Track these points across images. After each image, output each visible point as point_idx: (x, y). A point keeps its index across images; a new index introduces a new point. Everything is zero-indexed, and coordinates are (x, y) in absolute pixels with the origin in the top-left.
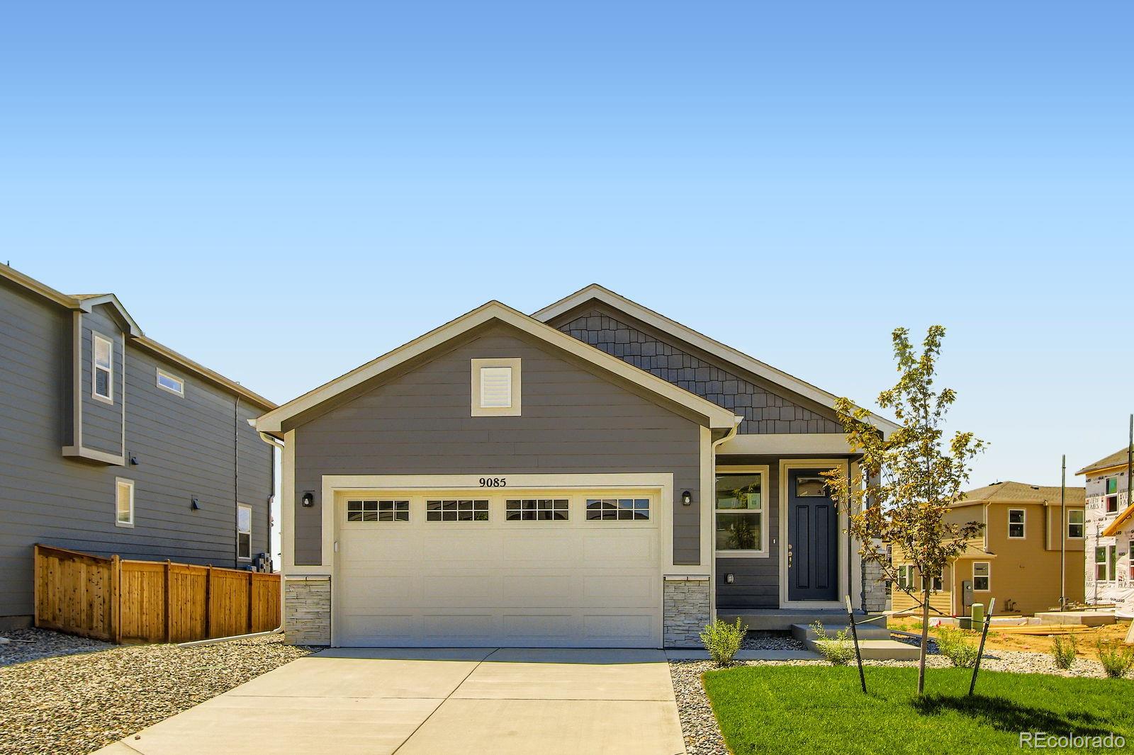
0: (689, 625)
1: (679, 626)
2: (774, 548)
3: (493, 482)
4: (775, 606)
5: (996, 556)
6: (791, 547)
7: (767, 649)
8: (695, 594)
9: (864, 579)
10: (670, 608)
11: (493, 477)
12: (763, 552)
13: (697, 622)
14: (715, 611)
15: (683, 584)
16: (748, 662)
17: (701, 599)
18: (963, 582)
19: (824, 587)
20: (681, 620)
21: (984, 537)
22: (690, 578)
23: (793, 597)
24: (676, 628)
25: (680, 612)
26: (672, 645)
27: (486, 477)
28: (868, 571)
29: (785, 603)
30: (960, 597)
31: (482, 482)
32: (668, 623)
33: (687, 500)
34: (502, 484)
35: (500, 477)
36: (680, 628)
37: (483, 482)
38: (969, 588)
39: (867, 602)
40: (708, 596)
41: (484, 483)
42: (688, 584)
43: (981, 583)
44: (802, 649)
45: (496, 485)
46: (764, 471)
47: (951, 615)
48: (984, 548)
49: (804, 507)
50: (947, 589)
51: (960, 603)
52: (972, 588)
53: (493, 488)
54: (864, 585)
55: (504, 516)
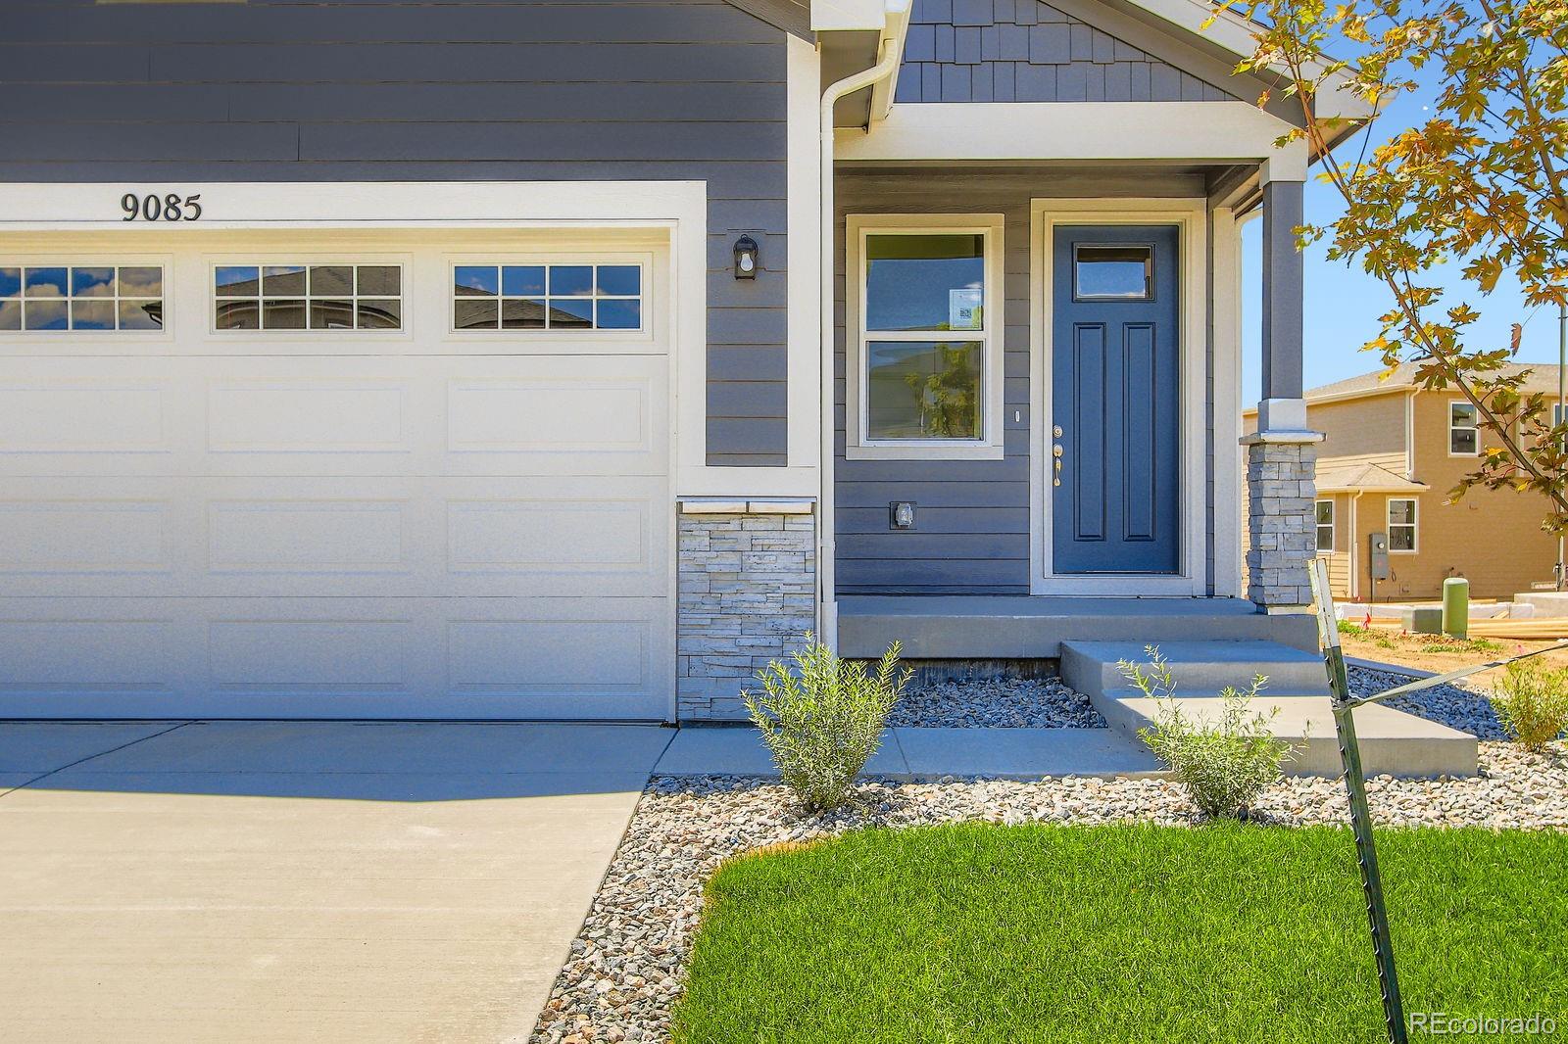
0: (754, 652)
1: (723, 654)
2: (1017, 433)
3: (164, 206)
4: (1019, 590)
5: (1429, 487)
6: (1059, 431)
7: (987, 724)
8: (769, 559)
9: (1256, 513)
10: (698, 598)
11: (162, 190)
12: (989, 446)
13: (775, 641)
14: (831, 608)
15: (734, 525)
16: (909, 790)
17: (789, 570)
18: (1370, 536)
19: (1145, 538)
20: (725, 637)
21: (1407, 453)
22: (755, 507)
23: (1064, 565)
24: (714, 660)
25: (724, 611)
26: (702, 714)
27: (142, 190)
28: (1268, 489)
29: (1044, 578)
30: (1366, 563)
31: (130, 203)
32: (691, 644)
33: (747, 264)
34: (190, 212)
35: (184, 190)
36: (729, 661)
37: (132, 207)
38: (1382, 546)
39: (1266, 580)
40: (809, 560)
41: (135, 210)
42: (749, 524)
43: (1403, 538)
44: (1089, 723)
45: (172, 213)
46: (991, 228)
47: (1349, 596)
48: (1408, 472)
49: (1094, 326)
50: (1343, 548)
51: (1366, 575)
52: (1385, 545)
53: (161, 225)
54: (1256, 532)
55: (209, 315)
